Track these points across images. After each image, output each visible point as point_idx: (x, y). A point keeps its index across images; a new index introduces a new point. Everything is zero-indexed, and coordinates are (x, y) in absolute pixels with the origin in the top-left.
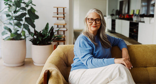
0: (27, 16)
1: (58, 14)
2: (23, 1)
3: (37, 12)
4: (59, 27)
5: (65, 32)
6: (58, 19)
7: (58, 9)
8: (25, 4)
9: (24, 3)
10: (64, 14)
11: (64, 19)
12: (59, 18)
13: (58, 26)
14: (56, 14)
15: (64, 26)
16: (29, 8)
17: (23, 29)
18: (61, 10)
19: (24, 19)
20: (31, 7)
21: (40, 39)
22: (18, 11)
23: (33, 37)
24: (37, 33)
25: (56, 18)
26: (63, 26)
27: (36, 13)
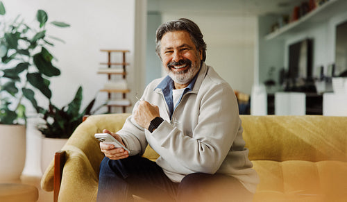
0: (33, 69)
1: (109, 67)
2: (22, 36)
3: (57, 60)
4: (112, 96)
5: (127, 109)
6: (109, 77)
7: (109, 54)
8: (29, 41)
9: (25, 39)
10: (124, 67)
11: (124, 77)
12: (113, 77)
13: (109, 95)
14: (106, 66)
15: (124, 96)
16: (38, 50)
17: (21, 99)
18: (117, 58)
19: (23, 75)
20: (43, 49)
21: (61, 124)
22: (10, 58)
23: (45, 118)
24: (54, 111)
25: (106, 76)
26: (121, 96)
27: (54, 63)
